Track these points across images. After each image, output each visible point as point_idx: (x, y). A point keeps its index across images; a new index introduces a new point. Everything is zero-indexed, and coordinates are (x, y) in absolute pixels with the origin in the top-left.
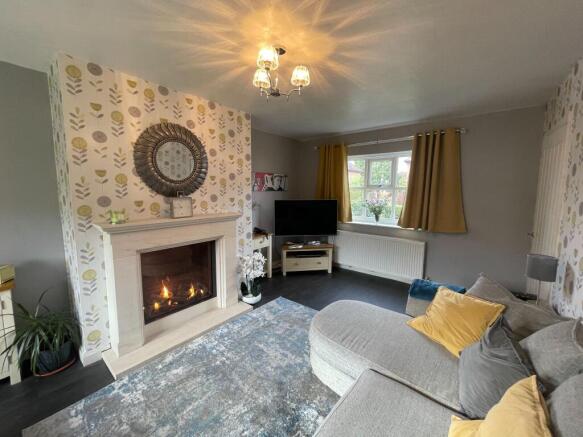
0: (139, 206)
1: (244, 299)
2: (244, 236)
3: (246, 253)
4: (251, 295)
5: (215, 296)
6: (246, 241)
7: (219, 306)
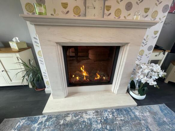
0: (65, 8)
1: (131, 93)
2: (145, 48)
3: (142, 61)
4: (137, 92)
5: (111, 83)
6: (146, 52)
7: (112, 90)
